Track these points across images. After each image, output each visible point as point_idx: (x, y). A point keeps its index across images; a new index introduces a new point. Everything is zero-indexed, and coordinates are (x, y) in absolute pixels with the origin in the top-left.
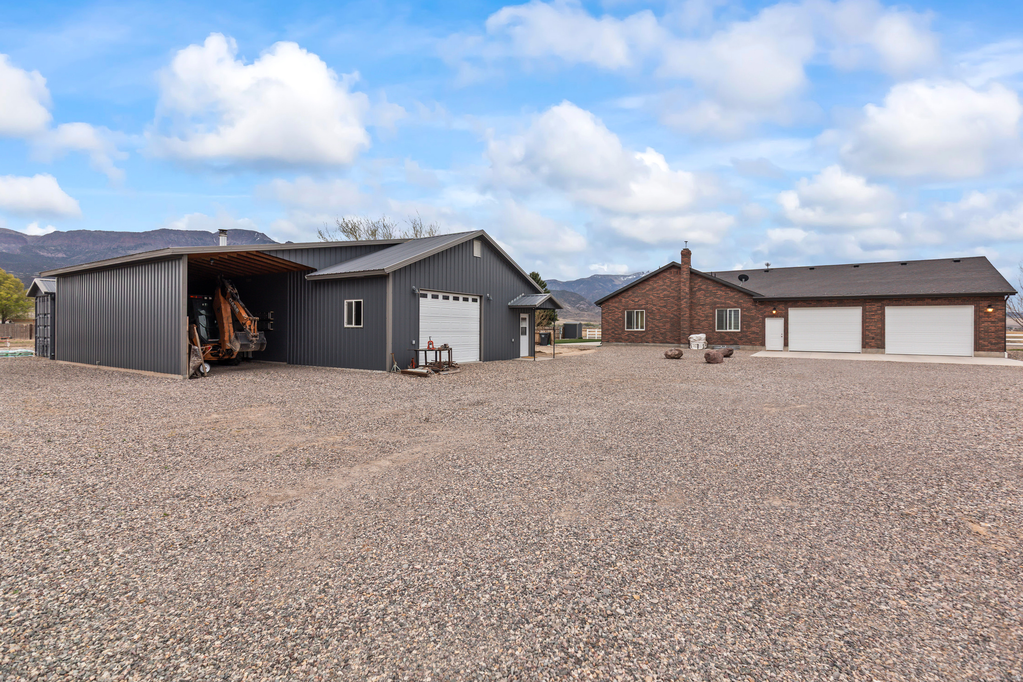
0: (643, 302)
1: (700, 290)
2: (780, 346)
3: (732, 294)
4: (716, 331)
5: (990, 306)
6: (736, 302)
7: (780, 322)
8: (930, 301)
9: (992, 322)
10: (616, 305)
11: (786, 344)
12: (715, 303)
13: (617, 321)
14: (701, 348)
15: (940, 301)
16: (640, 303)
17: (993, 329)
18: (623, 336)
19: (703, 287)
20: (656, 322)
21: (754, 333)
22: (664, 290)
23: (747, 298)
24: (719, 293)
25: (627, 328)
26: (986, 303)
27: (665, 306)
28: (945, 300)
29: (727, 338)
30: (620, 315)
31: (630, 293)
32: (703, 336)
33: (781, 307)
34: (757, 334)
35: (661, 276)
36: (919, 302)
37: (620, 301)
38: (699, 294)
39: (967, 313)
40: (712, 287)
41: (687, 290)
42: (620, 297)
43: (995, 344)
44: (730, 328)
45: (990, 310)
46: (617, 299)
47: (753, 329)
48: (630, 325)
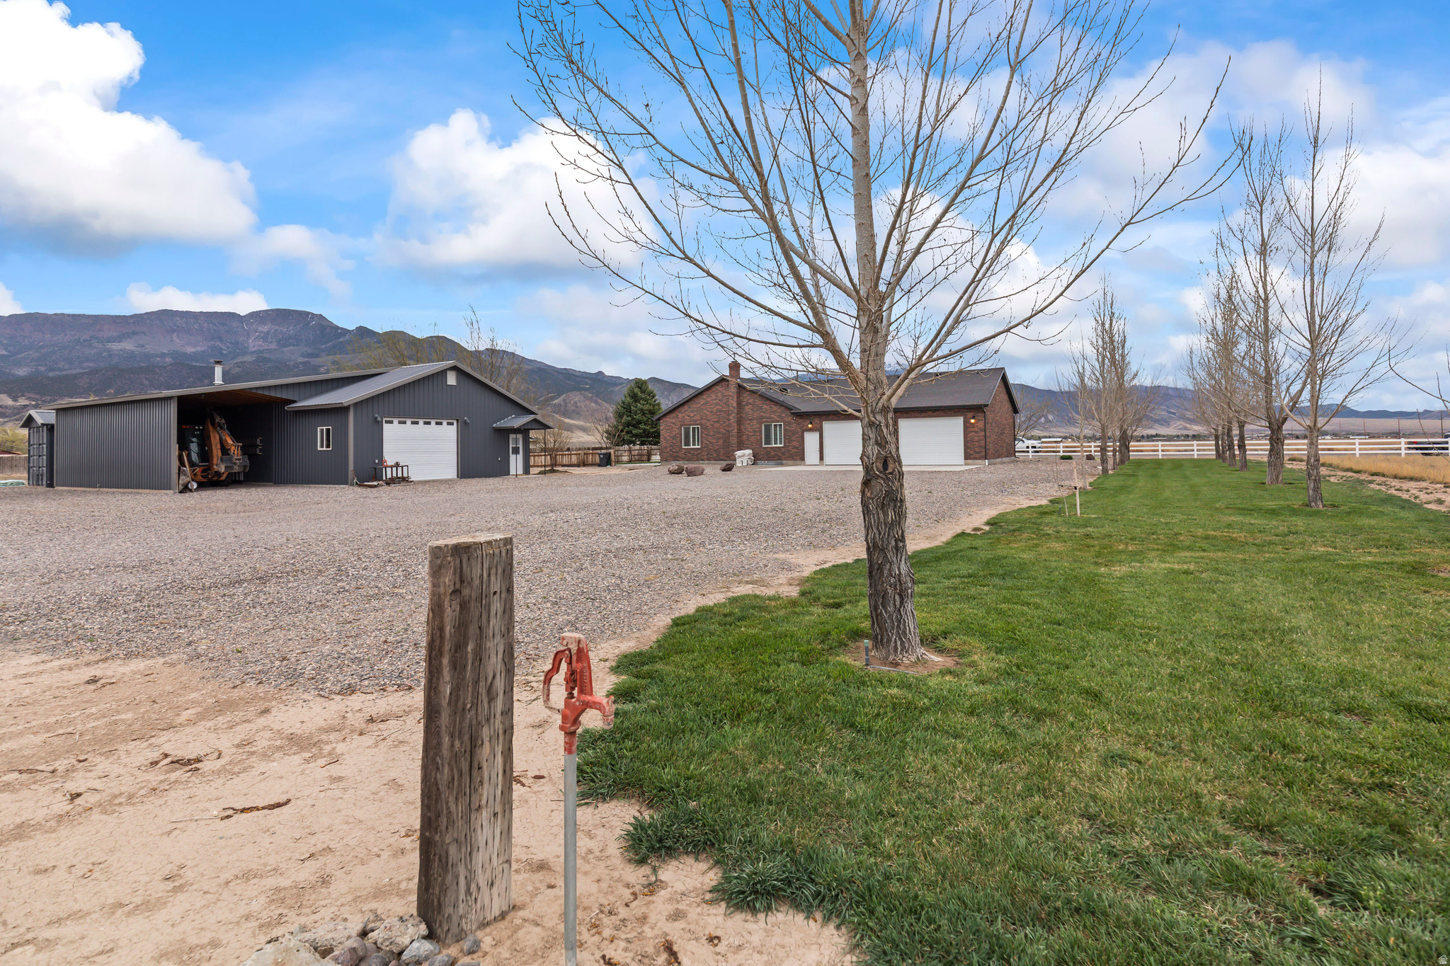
0: (698, 417)
1: (748, 404)
2: (817, 461)
3: (775, 408)
4: (763, 446)
5: (974, 418)
6: (780, 416)
7: (816, 435)
8: (930, 413)
9: (975, 432)
10: (673, 420)
11: (822, 458)
12: (762, 417)
13: (674, 437)
14: (745, 464)
15: (938, 413)
16: (695, 418)
18: (681, 454)
19: (751, 401)
20: (710, 438)
21: (795, 447)
22: (717, 404)
23: (788, 412)
24: (765, 407)
25: (685, 446)
26: (970, 415)
27: (718, 422)
28: (942, 412)
29: (773, 453)
30: (677, 431)
31: (686, 407)
32: (749, 452)
33: (816, 420)
34: (797, 448)
35: (714, 389)
36: (923, 414)
37: (677, 417)
38: (748, 408)
39: (957, 424)
40: (758, 402)
41: (735, 405)
42: (677, 412)
43: (979, 453)
44: (776, 443)
45: (973, 421)
46: (674, 415)
47: (795, 444)
48: (687, 443)
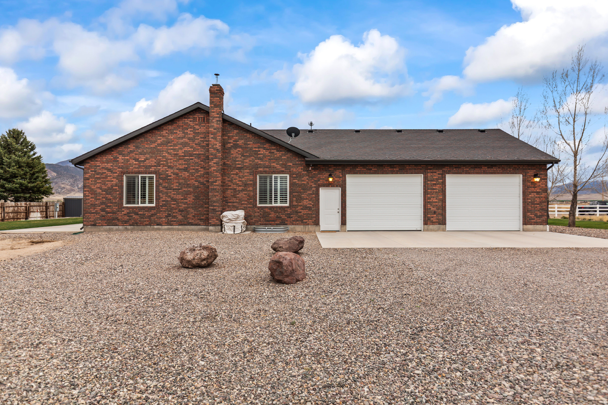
0: (153, 162)
1: (236, 146)
2: (336, 225)
3: (278, 154)
4: (258, 205)
5: (536, 176)
6: (284, 165)
7: (336, 193)
9: (538, 193)
10: (109, 165)
11: (344, 222)
12: (257, 166)
13: (110, 190)
14: (238, 231)
15: (494, 169)
16: (147, 163)
17: (538, 200)
18: (120, 216)
19: (240, 142)
20: (172, 193)
21: (305, 208)
22: (185, 145)
23: (297, 160)
24: (262, 151)
25: (128, 202)
26: (531, 172)
27: (186, 170)
28: (499, 168)
29: (272, 215)
30: (115, 181)
31: (132, 146)
32: (241, 213)
33: (338, 173)
34: (310, 209)
35: (180, 123)
36: (477, 170)
37: (115, 160)
38: (234, 152)
40: (252, 144)
41: (218, 145)
42: (115, 153)
43: (540, 217)
44: (276, 202)
45: (537, 180)
46: (110, 157)
47: (305, 202)
48: (131, 198)
